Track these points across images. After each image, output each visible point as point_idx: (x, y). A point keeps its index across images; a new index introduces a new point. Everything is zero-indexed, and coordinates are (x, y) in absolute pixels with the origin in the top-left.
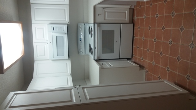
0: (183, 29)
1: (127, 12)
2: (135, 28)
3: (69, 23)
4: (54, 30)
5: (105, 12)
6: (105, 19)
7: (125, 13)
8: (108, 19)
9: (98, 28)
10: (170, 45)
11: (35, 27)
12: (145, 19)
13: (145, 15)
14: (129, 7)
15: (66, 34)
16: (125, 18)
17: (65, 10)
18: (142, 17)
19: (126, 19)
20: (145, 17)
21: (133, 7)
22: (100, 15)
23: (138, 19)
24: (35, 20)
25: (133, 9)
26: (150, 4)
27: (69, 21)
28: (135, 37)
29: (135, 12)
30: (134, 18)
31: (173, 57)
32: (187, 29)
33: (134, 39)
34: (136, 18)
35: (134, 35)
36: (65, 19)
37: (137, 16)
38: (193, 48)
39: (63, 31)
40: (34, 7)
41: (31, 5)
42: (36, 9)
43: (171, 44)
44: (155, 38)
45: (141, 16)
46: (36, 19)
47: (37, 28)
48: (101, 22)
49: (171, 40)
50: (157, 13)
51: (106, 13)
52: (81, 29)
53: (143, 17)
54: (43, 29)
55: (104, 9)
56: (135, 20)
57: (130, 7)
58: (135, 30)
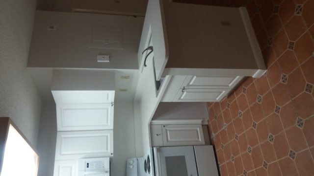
0: (279, 108)
1: (199, 130)
2: (216, 151)
3: (113, 155)
4: (88, 167)
5: (166, 130)
6: (168, 141)
7: (197, 131)
8: (172, 140)
9: (159, 153)
10: (272, 143)
11: (59, 166)
12: (226, 130)
13: (225, 123)
14: (199, 121)
15: (107, 172)
16: (198, 138)
17: (107, 137)
18: (222, 129)
19: (200, 140)
20: (225, 126)
21: (206, 123)
22: (160, 135)
23: (217, 136)
24: (60, 155)
25: (208, 126)
26: (227, 105)
27: (113, 152)
28: (220, 166)
29: (211, 128)
30: (212, 137)
31: (283, 158)
32: (284, 105)
33: (220, 170)
34: (214, 135)
35: (219, 163)
36: (107, 149)
37: (215, 133)
38: (303, 125)
39: (102, 168)
40: (62, 136)
41: (58, 133)
42: (65, 138)
43: (273, 139)
44: (249, 146)
45: (220, 129)
46: (63, 153)
47: (62, 167)
48: (162, 145)
49: (270, 134)
50: (240, 111)
51: (168, 132)
52: (131, 167)
53: (224, 128)
54: (71, 167)
55: (164, 126)
56: (214, 140)
57: (202, 122)
58: (217, 154)
